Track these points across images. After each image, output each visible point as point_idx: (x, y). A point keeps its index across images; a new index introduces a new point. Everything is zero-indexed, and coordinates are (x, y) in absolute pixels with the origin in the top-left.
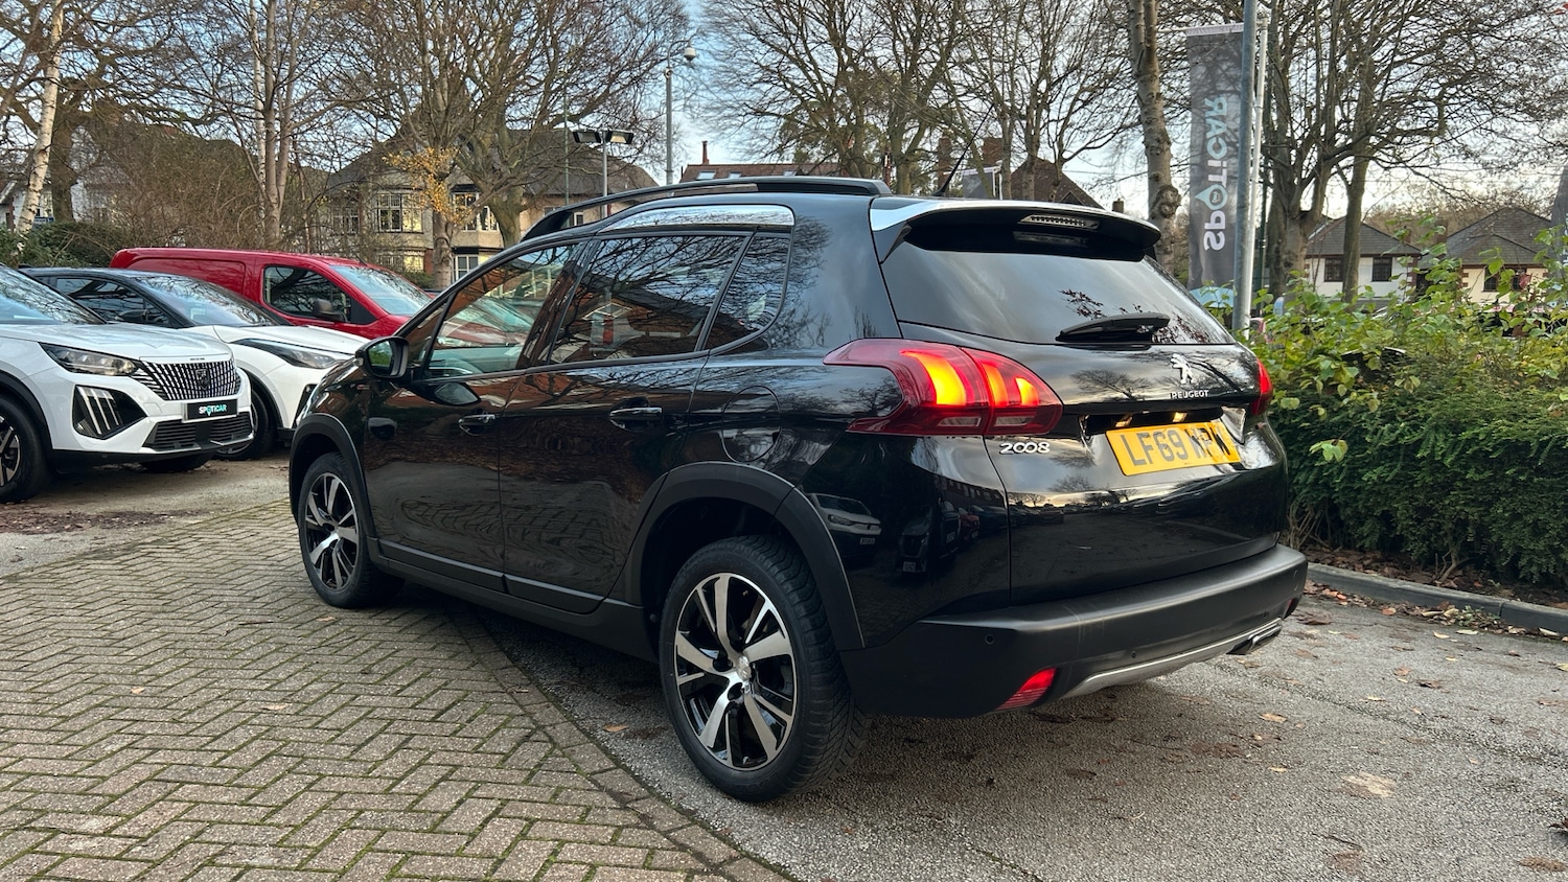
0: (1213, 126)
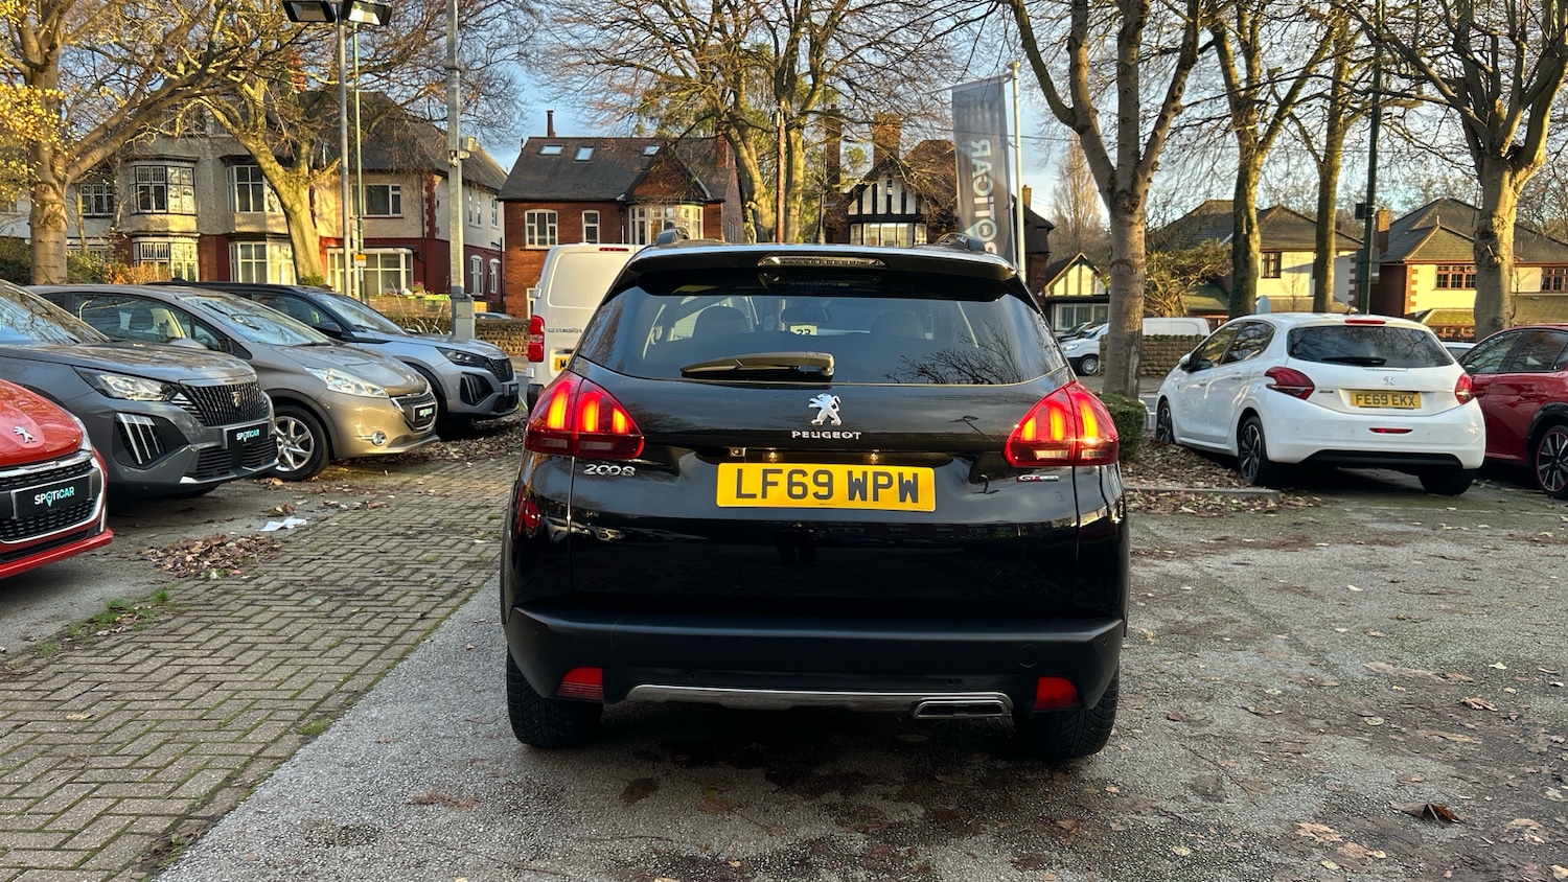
0: (978, 168)
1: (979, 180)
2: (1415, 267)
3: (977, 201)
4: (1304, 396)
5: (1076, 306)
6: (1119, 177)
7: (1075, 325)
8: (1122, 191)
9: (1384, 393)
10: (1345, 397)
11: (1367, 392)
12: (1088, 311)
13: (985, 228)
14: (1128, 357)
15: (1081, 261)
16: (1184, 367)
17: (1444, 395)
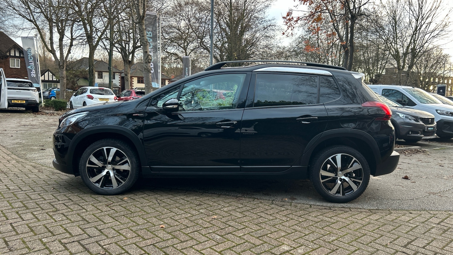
1: (30, 57)
2: (133, 78)
3: (30, 61)
4: (92, 99)
5: (48, 83)
6: (60, 63)
7: (48, 88)
8: (61, 65)
9: (104, 99)
10: (99, 99)
11: (102, 99)
12: (51, 85)
13: (32, 67)
14: (64, 93)
15: (48, 70)
16: (74, 95)
17: (112, 99)
